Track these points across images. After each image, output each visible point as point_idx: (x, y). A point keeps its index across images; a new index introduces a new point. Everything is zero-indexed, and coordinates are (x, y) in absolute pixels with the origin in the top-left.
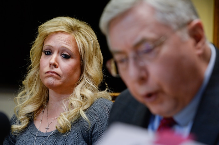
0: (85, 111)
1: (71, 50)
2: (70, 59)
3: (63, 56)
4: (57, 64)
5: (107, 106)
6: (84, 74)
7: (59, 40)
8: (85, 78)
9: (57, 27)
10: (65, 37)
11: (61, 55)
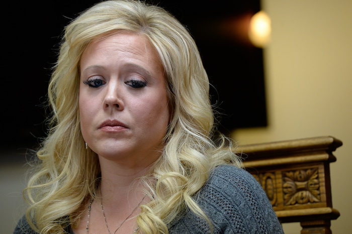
0: (193, 196)
1: (144, 68)
2: (146, 88)
3: (130, 84)
4: (120, 101)
5: (241, 180)
6: (178, 115)
7: (117, 50)
8: (183, 123)
9: (107, 23)
10: (128, 41)
11: (125, 83)
